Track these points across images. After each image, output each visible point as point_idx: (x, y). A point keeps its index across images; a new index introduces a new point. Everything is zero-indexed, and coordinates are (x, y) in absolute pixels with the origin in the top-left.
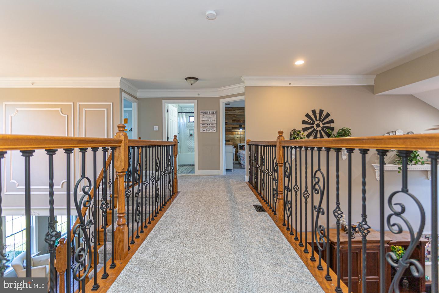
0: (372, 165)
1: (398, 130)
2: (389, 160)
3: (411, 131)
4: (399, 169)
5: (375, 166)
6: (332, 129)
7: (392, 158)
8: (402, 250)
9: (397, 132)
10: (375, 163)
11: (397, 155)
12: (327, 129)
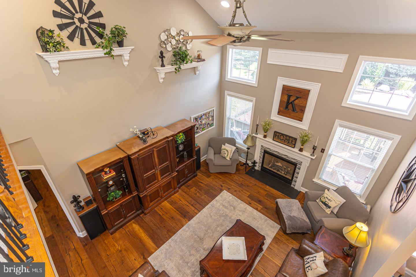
0: (154, 68)
1: (172, 28)
2: (168, 62)
3: (182, 29)
4: (175, 70)
5: (157, 69)
6: (103, 26)
7: (170, 59)
8: (182, 135)
9: (171, 30)
10: (156, 67)
11: (173, 55)
12: (96, 27)
